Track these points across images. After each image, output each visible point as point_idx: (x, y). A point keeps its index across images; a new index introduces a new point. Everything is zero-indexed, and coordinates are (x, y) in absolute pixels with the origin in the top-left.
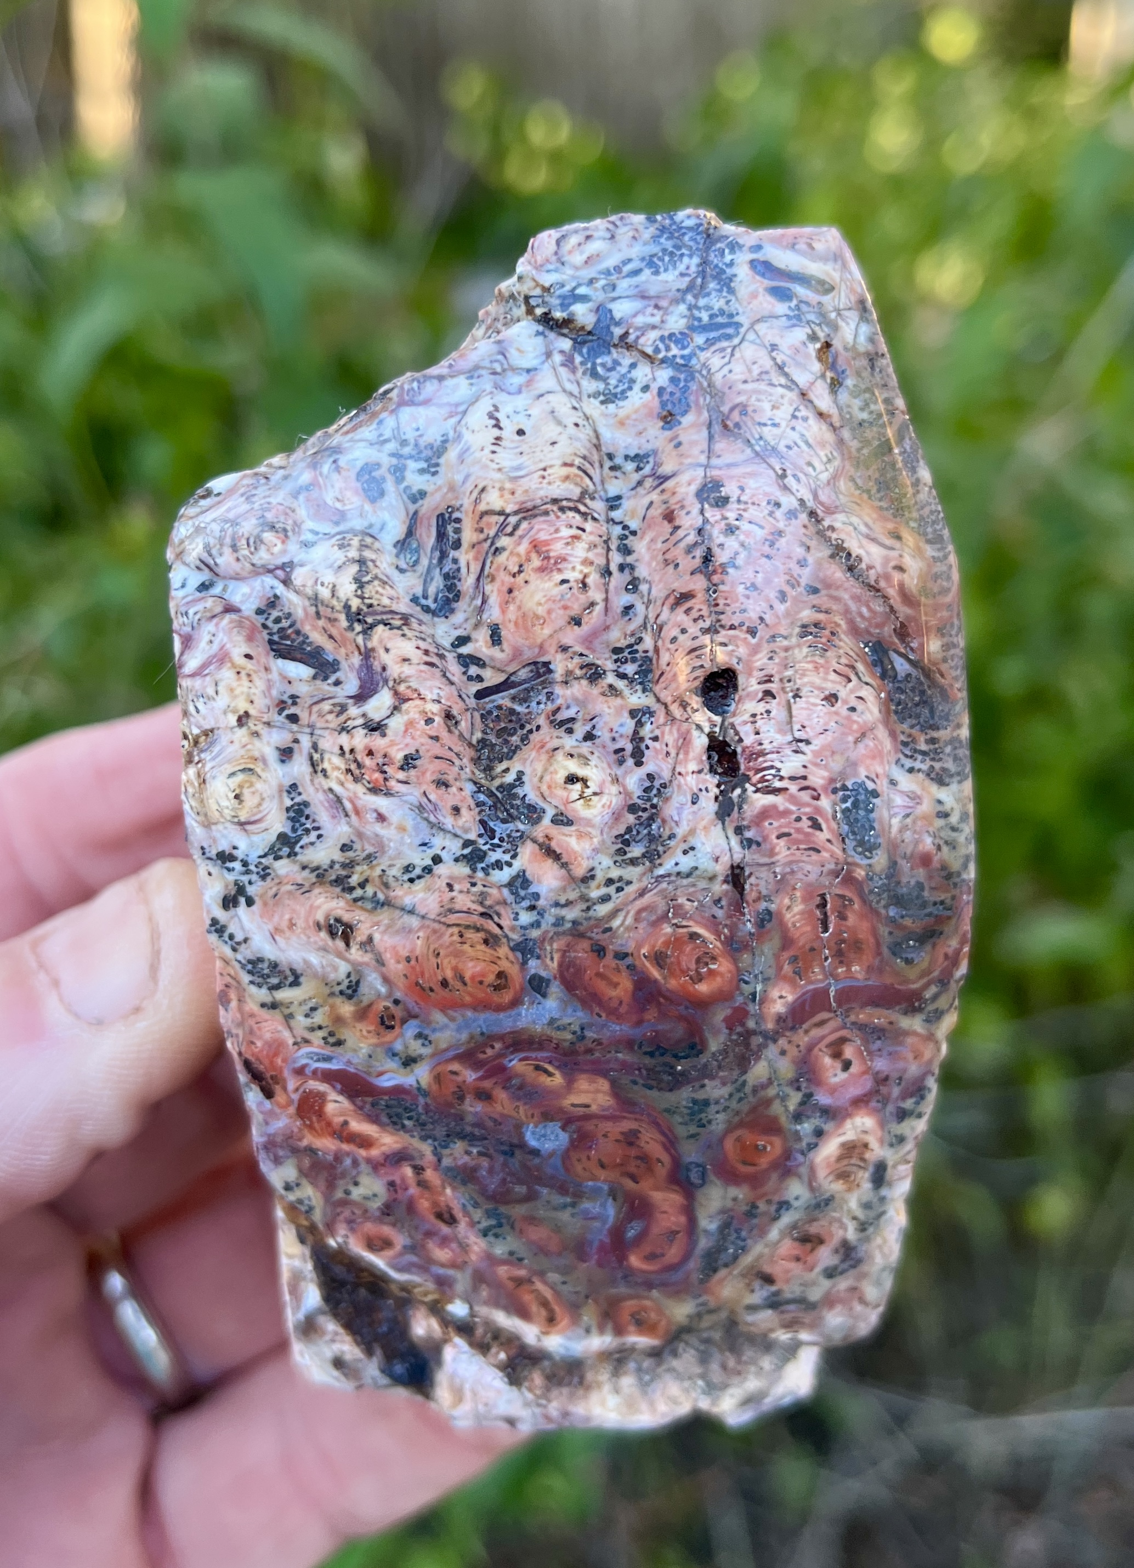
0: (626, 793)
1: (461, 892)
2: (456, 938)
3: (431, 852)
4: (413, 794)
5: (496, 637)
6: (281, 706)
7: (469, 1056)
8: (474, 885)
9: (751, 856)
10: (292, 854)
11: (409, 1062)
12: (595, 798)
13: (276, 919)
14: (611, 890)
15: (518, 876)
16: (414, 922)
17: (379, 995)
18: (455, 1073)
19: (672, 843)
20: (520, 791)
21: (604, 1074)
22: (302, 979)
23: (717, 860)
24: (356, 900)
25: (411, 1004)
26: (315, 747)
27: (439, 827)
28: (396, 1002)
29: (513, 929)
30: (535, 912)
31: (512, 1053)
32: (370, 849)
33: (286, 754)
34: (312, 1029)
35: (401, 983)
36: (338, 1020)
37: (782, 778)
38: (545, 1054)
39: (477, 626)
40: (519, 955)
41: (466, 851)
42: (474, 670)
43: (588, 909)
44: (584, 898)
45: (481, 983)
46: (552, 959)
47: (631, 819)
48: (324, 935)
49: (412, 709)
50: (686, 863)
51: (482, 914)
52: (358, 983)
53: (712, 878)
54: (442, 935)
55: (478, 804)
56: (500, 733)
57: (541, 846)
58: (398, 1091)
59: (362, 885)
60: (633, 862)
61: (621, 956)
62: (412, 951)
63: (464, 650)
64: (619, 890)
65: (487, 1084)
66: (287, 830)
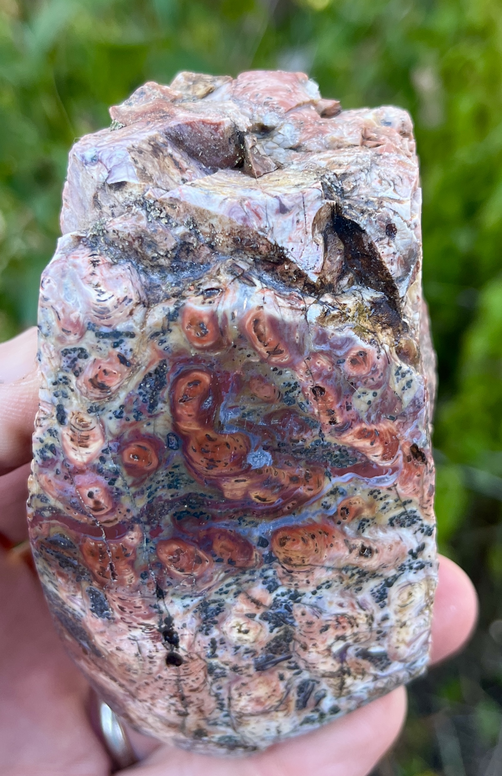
0: (218, 628)
1: (303, 581)
2: (306, 560)
3: (317, 595)
4: (324, 617)
5: (282, 678)
6: (384, 635)
7: (302, 501)
8: (296, 585)
9: (155, 602)
10: (386, 580)
11: (334, 492)
12: (234, 625)
13: (398, 549)
14: (225, 589)
15: (273, 591)
16: (327, 564)
17: (348, 525)
18: (309, 489)
19: (195, 609)
20: (272, 625)
21: (228, 501)
22: (388, 522)
23: (172, 602)
24: (357, 567)
25: (331, 523)
26: (370, 625)
27: (312, 606)
28: (339, 523)
29: (277, 567)
30: (265, 575)
31: (278, 506)
32: (348, 591)
33: (385, 618)
34: (386, 497)
35: (336, 533)
36: (371, 506)
37: (141, 628)
38: (260, 508)
39: (290, 679)
40: (273, 555)
41: (299, 598)
42: (293, 665)
43: (237, 580)
44: (239, 584)
45: (294, 540)
46: (256, 555)
47: (216, 619)
48: (374, 548)
49: (322, 647)
50: (187, 601)
51: (292, 572)
52: (359, 528)
53: (173, 594)
54: (314, 559)
55: (292, 618)
56: (281, 645)
57: (262, 605)
58: (341, 473)
59: (353, 575)
60: (214, 602)
61: (220, 561)
62: (329, 551)
63: (296, 671)
64: (221, 590)
65: (292, 486)
66: (387, 589)
